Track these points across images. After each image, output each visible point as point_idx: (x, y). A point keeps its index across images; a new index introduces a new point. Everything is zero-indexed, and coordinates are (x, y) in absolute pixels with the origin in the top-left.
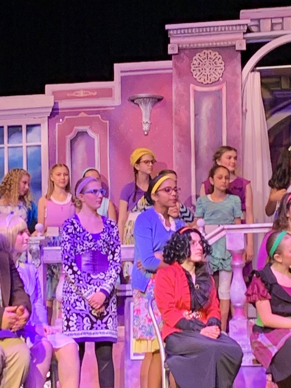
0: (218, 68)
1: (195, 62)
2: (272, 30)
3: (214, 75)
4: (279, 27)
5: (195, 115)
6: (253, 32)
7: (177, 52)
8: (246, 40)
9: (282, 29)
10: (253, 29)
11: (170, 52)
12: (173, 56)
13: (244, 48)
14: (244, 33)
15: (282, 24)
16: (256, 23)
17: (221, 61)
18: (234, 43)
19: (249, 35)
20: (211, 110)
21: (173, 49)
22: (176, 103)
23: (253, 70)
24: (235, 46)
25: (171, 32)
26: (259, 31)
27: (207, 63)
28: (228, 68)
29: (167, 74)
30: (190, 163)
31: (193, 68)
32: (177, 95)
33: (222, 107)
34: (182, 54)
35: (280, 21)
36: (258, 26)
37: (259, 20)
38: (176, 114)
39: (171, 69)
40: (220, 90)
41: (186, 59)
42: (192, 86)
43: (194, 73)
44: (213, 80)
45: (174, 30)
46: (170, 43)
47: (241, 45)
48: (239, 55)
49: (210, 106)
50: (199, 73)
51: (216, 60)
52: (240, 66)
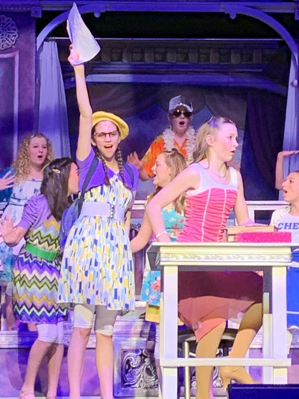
0: (11, 35)
3: (7, 42)
13: (40, 16)
17: (14, 27)
18: (29, 9)
19: (44, 2)
23: (46, 40)
24: (29, 13)
28: (22, 35)
33: (14, 75)
40: (14, 57)
44: (5, 46)
47: (36, 12)
48: (34, 23)
51: (10, 26)
52: (34, 34)
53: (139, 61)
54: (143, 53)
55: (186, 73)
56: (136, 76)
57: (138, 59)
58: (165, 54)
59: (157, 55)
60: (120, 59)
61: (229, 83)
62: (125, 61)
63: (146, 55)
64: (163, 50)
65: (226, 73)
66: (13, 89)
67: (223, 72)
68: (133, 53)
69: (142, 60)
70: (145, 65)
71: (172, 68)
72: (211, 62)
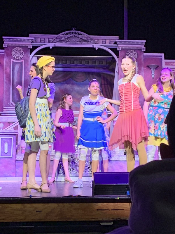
0: (22, 54)
1: (13, 51)
2: (41, 42)
3: (20, 56)
4: (43, 41)
5: (13, 70)
6: (34, 42)
7: (6, 47)
8: (32, 45)
9: (44, 42)
10: (34, 41)
11: (4, 46)
12: (5, 48)
13: (31, 48)
14: (31, 42)
15: (44, 40)
16: (35, 39)
17: (23, 52)
18: (28, 45)
19: (33, 43)
20: (18, 69)
21: (5, 45)
22: (5, 66)
23: (33, 56)
24: (28, 47)
25: (5, 39)
26: (36, 42)
27: (18, 52)
28: (25, 54)
29: (2, 54)
30: (10, 87)
31: (12, 53)
32: (6, 63)
33: (22, 68)
34: (8, 48)
35: (44, 39)
36: (36, 40)
37: (36, 38)
38: (5, 69)
39: (4, 53)
40: (22, 62)
41: (10, 50)
42: (12, 59)
43: (13, 55)
44: (20, 58)
45: (5, 38)
46: (4, 43)
47: (30, 46)
48: (29, 50)
49: (18, 67)
50: (14, 55)
51: (21, 51)
52: (29, 54)
53: (65, 64)
54: (66, 61)
55: (81, 68)
56: (64, 68)
57: (65, 63)
58: (74, 61)
59: (71, 62)
60: (59, 63)
61: (95, 71)
62: (60, 63)
63: (67, 61)
64: (73, 60)
65: (94, 68)
66: (22, 73)
67: (93, 68)
68: (63, 61)
69: (66, 63)
70: (67, 65)
71: (76, 66)
72: (89, 64)
